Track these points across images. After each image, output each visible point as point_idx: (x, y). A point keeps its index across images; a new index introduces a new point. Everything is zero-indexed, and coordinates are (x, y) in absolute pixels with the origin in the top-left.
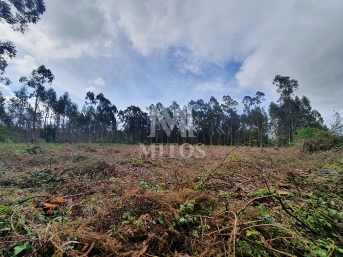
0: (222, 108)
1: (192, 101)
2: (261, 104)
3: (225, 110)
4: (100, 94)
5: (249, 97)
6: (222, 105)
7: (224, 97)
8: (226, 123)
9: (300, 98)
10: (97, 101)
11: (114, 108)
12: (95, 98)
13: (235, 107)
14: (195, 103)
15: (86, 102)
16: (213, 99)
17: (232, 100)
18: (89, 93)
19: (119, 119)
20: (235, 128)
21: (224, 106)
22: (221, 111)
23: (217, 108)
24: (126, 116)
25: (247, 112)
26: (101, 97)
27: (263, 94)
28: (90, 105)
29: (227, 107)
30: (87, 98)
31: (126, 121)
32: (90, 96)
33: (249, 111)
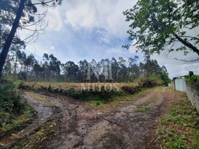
0: (118, 63)
1: (103, 59)
2: (137, 62)
3: (120, 64)
4: (51, 55)
5: (131, 58)
6: (118, 62)
7: (119, 58)
8: (120, 71)
9: (154, 60)
10: (50, 58)
11: (59, 62)
12: (49, 57)
13: (125, 63)
14: (104, 60)
15: (43, 59)
16: (113, 59)
17: (123, 59)
18: (45, 54)
19: (62, 68)
20: (125, 74)
21: (119, 63)
22: (118, 65)
23: (116, 63)
24: (66, 67)
25: (130, 66)
26: (52, 56)
27: (138, 57)
28: (46, 61)
29: (121, 63)
30: (44, 57)
31: (66, 70)
32: (46, 55)
33: (131, 65)
